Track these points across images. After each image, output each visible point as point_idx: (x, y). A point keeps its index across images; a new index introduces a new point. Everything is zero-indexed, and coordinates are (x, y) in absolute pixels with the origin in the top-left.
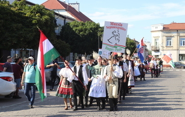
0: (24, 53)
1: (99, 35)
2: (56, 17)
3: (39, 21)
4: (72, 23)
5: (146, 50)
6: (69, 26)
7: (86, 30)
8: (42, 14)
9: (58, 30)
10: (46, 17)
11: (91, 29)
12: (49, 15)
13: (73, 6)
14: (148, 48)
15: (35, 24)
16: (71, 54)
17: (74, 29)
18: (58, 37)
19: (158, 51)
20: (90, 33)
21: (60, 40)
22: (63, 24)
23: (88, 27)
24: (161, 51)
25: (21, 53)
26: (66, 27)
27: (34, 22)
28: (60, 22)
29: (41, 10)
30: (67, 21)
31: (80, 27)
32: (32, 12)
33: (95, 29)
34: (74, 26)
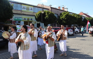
2: (82, 17)
3: (78, 18)
4: (86, 18)
7: (90, 19)
8: (79, 16)
9: (83, 20)
12: (81, 16)
13: (86, 14)
22: (84, 18)
23: (91, 19)
25: (74, 25)
26: (85, 19)
28: (83, 18)
29: (78, 15)
30: (85, 17)
31: (88, 19)
34: (87, 19)
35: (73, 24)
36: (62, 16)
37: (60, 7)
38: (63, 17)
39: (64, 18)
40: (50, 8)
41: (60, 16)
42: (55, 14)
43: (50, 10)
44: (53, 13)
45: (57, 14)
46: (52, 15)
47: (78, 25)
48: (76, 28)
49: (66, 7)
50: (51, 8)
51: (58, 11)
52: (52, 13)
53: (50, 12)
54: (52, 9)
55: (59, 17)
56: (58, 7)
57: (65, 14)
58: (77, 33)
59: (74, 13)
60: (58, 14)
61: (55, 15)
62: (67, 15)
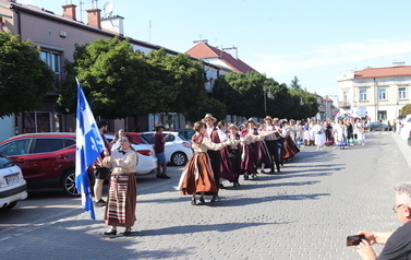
0: (166, 118)
1: (265, 90)
2: (206, 68)
3: (183, 75)
4: (227, 76)
5: (332, 107)
6: (223, 80)
7: (247, 83)
8: (187, 66)
9: (209, 86)
10: (193, 70)
11: (254, 82)
12: (197, 66)
14: (335, 104)
15: (179, 80)
16: (229, 117)
17: (231, 83)
18: (209, 95)
19: (349, 108)
20: (252, 87)
21: (212, 99)
22: (215, 77)
23: (250, 80)
24: (352, 108)
25: (162, 118)
26: (220, 82)
27: (176, 77)
28: (211, 74)
29: (185, 61)
30: (221, 72)
31: (239, 80)
32: (173, 64)
33: (259, 81)
34: (231, 79)
35: (154, 113)
36: (86, 61)
37: (74, 7)
38: (94, 72)
39: (102, 76)
40: (11, 13)
41: (76, 64)
42: (43, 49)
43: (11, 21)
44: (27, 42)
45: (59, 53)
46: (26, 56)
47: (182, 117)
48: (175, 134)
49: (109, 10)
50: (18, 10)
51: (65, 30)
52: (24, 48)
53: (13, 38)
54: (23, 16)
55: (70, 69)
56: (65, 7)
57: (110, 55)
58: (179, 160)
59: (157, 48)
60: (61, 52)
61: (43, 56)
62: (116, 57)
